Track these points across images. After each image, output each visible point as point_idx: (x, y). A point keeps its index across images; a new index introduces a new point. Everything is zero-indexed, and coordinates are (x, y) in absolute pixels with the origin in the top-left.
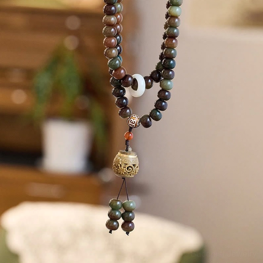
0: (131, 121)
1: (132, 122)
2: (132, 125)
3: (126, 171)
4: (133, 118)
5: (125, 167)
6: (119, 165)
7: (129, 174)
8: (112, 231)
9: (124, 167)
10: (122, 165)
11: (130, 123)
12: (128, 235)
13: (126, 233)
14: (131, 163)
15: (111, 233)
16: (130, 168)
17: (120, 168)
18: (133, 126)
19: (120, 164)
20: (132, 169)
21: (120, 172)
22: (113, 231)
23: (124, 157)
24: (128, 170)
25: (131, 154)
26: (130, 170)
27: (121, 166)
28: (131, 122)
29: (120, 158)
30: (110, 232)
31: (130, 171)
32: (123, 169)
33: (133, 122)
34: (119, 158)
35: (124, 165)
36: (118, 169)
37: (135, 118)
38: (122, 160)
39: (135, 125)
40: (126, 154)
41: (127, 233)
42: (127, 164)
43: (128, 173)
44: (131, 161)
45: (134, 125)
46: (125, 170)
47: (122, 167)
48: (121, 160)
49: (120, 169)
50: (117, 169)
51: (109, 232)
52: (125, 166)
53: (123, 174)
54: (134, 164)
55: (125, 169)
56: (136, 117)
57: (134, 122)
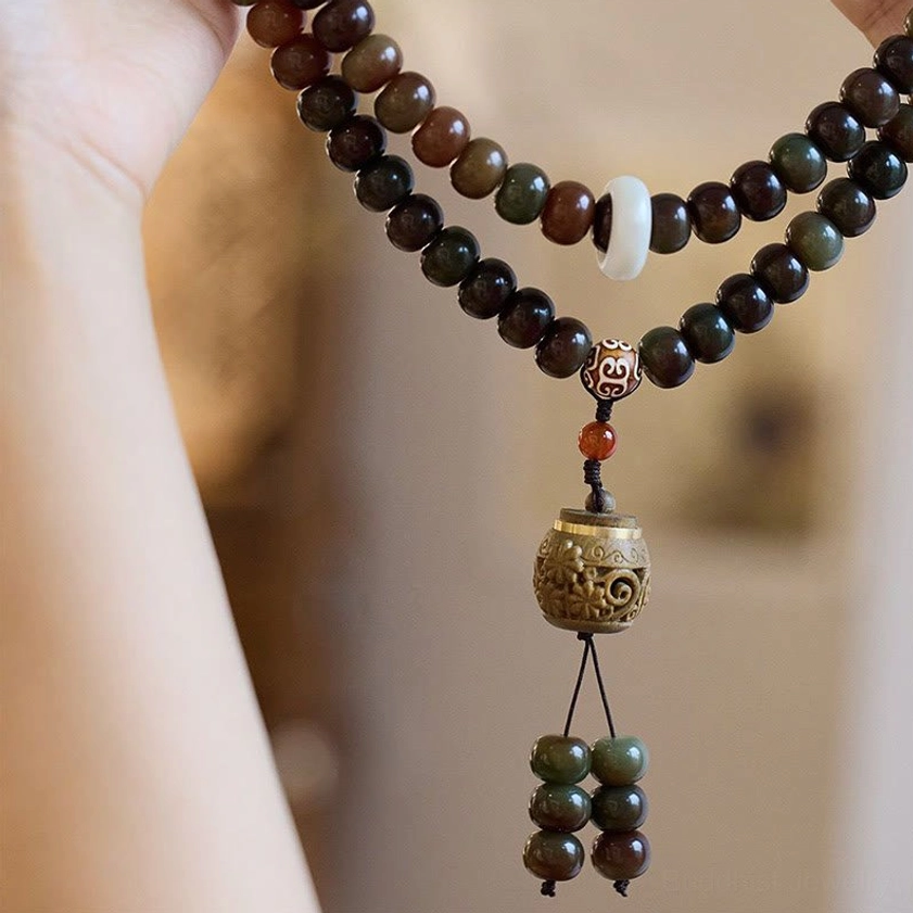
0: (608, 367)
1: (615, 371)
2: (612, 386)
3: (607, 602)
4: (613, 354)
5: (602, 585)
6: (575, 577)
7: (618, 613)
8: (553, 883)
9: (595, 585)
10: (589, 576)
11: (604, 379)
12: (625, 895)
13: (615, 886)
14: (625, 564)
15: (552, 895)
16: (625, 587)
17: (578, 587)
18: (621, 387)
19: (581, 570)
20: (633, 591)
21: (583, 608)
22: (557, 883)
23: (594, 540)
24: (617, 598)
25: (621, 524)
26: (624, 594)
27: (582, 579)
28: (610, 372)
29: (574, 545)
30: (548, 890)
31: (624, 601)
32: (594, 593)
33: (619, 372)
34: (570, 545)
35: (596, 574)
36: (573, 597)
37: (620, 353)
38: (584, 552)
39: (629, 381)
40: (598, 525)
41: (620, 887)
42: (609, 569)
43: (617, 608)
44: (627, 554)
45: (623, 381)
46: (605, 597)
47: (591, 584)
48: (579, 551)
49: (579, 595)
50: (562, 599)
51: (544, 892)
52: (602, 580)
53: (593, 616)
54: (638, 566)
55: (602, 591)
56: (622, 347)
57: (623, 367)
